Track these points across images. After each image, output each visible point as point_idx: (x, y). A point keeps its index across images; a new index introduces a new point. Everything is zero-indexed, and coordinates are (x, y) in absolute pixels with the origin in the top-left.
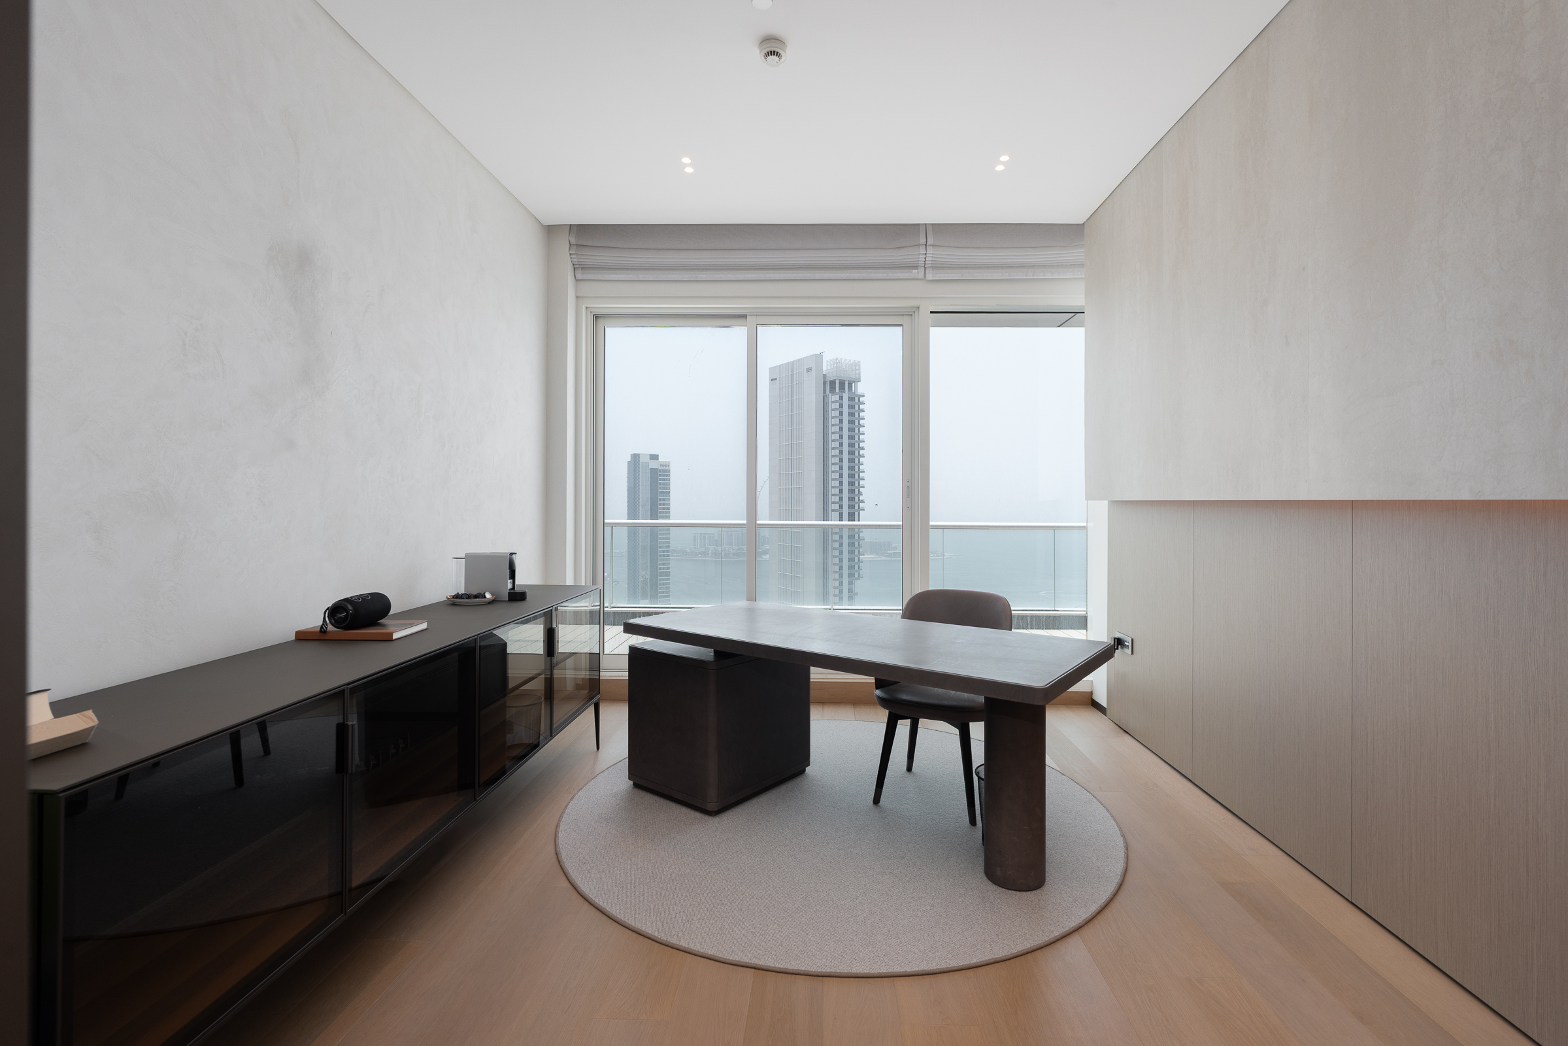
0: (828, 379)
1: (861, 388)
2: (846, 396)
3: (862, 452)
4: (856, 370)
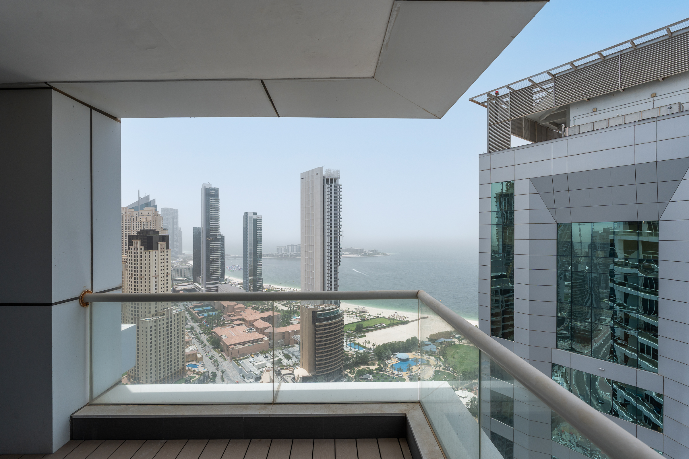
0: (325, 178)
1: (340, 182)
2: (333, 185)
3: (340, 210)
4: (338, 174)
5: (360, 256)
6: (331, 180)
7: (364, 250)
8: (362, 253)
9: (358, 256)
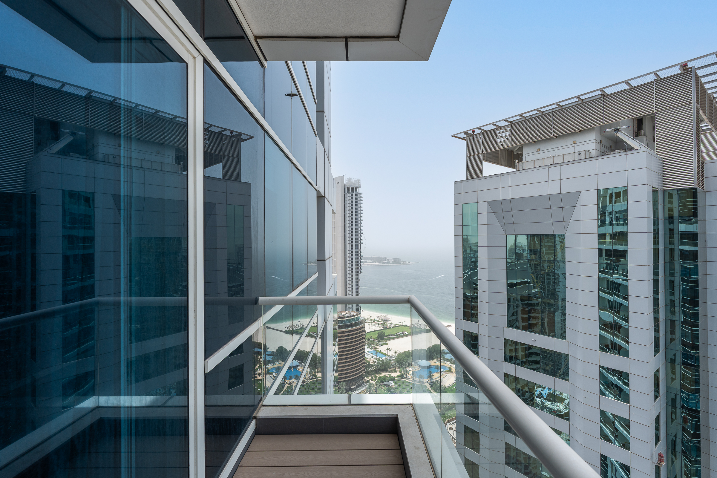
0: (346, 187)
1: (360, 191)
2: (354, 194)
3: (361, 218)
4: (359, 183)
5: (383, 264)
6: (352, 189)
7: (387, 259)
8: (385, 262)
9: (381, 265)
